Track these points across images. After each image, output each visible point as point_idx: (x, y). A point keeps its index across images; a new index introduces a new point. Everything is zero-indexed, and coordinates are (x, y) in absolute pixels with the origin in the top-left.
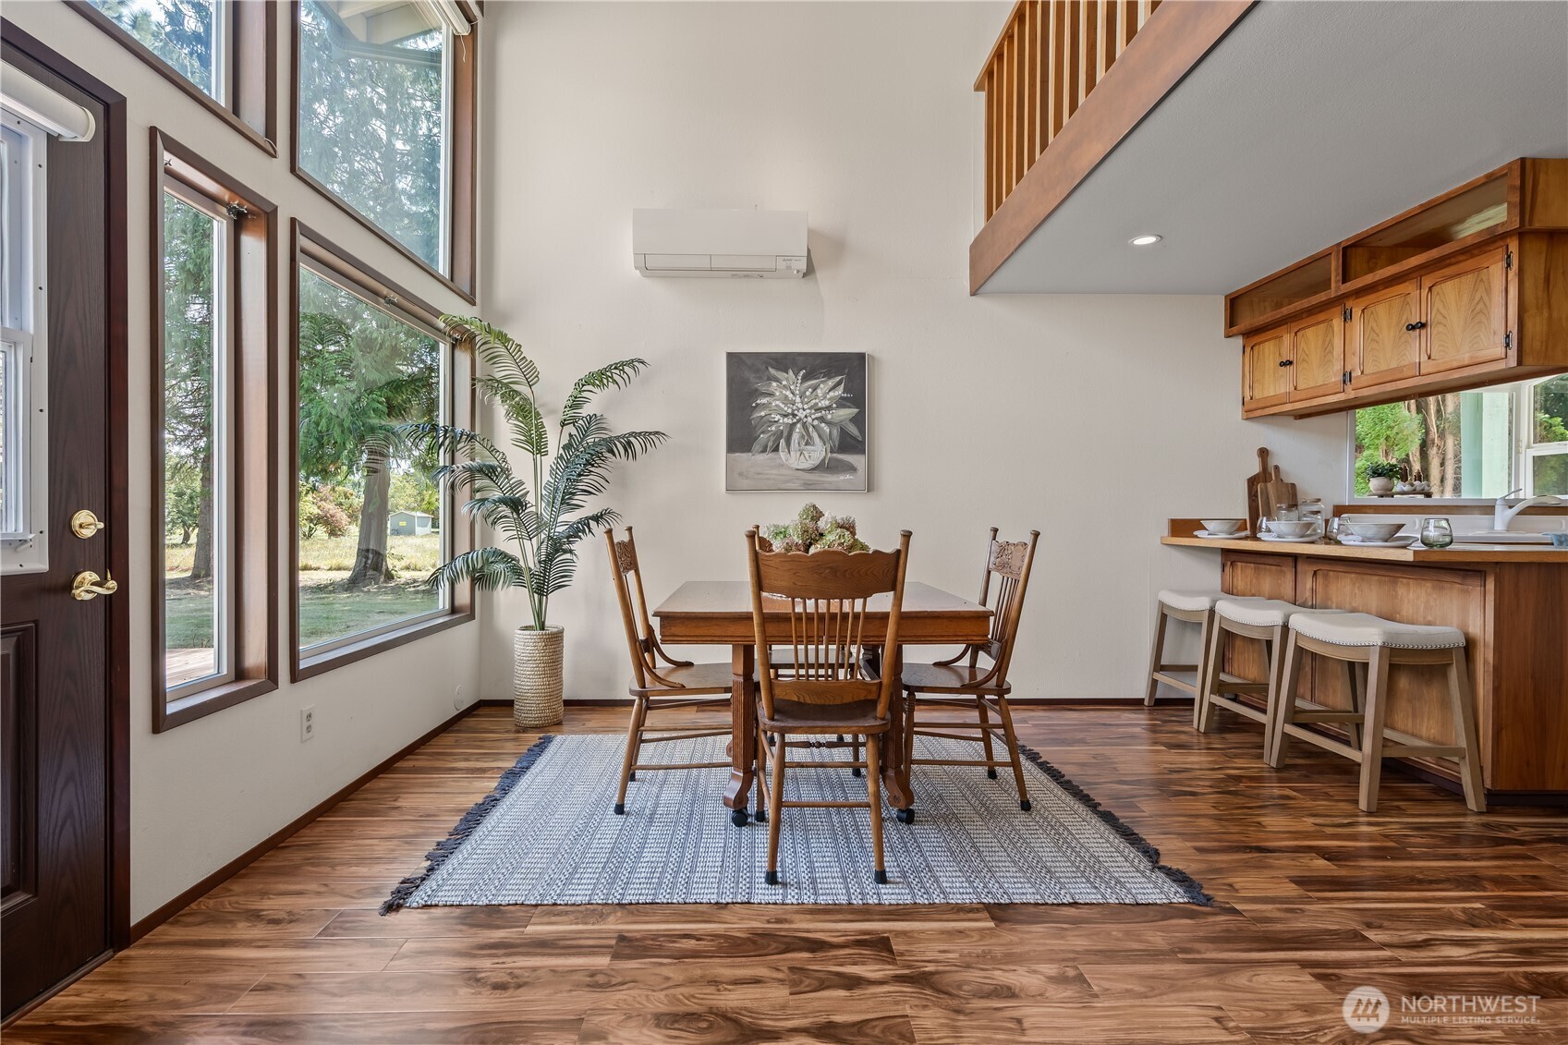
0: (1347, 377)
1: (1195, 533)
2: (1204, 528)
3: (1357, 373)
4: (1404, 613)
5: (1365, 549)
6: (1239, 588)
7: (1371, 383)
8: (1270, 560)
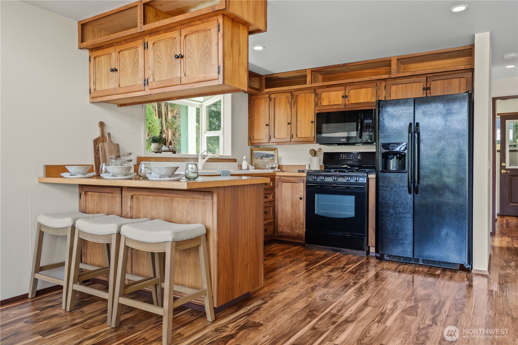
0: (146, 82)
1: (62, 174)
2: (68, 171)
3: (151, 80)
4: (177, 217)
5: (162, 183)
6: (90, 208)
7: (158, 86)
8: (107, 190)
